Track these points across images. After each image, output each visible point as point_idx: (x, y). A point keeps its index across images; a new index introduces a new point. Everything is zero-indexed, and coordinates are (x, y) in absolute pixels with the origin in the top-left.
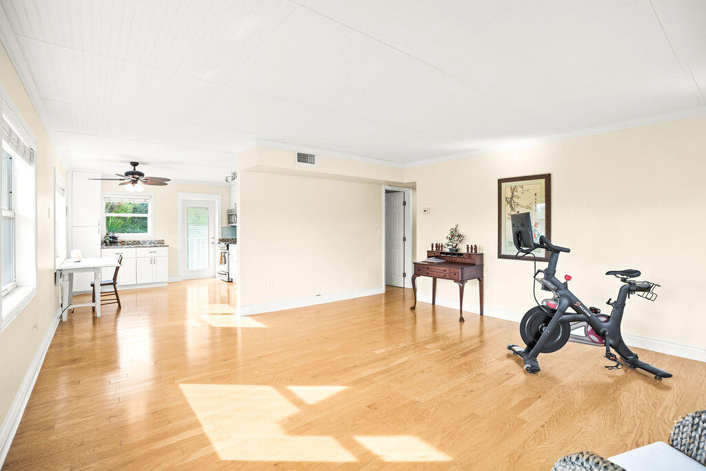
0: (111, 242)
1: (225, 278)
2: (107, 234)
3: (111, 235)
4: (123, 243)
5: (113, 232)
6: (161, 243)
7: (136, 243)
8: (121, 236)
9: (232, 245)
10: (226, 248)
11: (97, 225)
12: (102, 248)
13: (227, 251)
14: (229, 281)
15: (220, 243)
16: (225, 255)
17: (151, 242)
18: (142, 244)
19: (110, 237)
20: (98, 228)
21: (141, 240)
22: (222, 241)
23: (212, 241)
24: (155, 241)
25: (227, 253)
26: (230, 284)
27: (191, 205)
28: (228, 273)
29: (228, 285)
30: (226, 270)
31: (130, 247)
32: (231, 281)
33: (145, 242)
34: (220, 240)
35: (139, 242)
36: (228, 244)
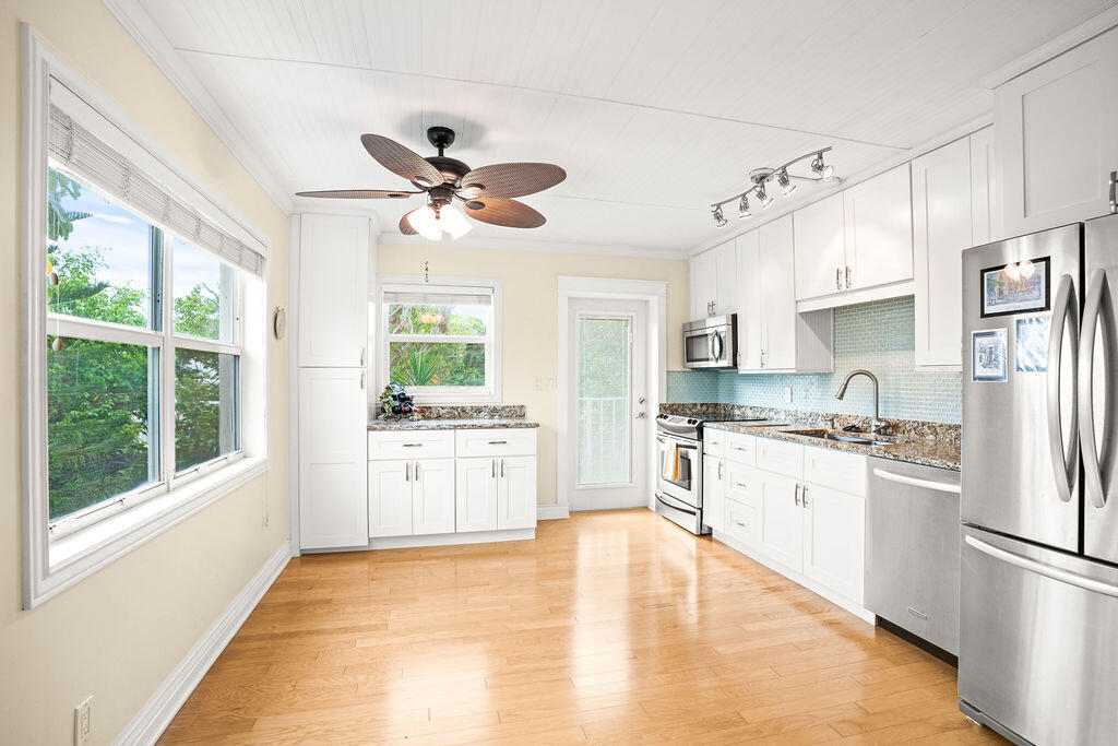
0: (396, 410)
1: (691, 523)
2: (388, 388)
3: (397, 391)
4: (426, 412)
5: (402, 384)
6: (514, 416)
7: (458, 414)
8: (421, 395)
9: (715, 425)
10: (695, 435)
11: (359, 365)
12: (370, 429)
13: (697, 444)
14: (702, 535)
15: (666, 417)
16: (687, 454)
17: (494, 412)
18: (471, 417)
19: (394, 397)
20: (359, 371)
21: (469, 405)
22: (667, 410)
23: (640, 408)
24: (503, 408)
25: (699, 448)
26: (704, 541)
27: (590, 312)
28: (701, 509)
29: (699, 547)
30: (691, 498)
31: (440, 428)
32: (706, 534)
33: (479, 410)
34: (662, 407)
35: (463, 410)
36: (701, 423)
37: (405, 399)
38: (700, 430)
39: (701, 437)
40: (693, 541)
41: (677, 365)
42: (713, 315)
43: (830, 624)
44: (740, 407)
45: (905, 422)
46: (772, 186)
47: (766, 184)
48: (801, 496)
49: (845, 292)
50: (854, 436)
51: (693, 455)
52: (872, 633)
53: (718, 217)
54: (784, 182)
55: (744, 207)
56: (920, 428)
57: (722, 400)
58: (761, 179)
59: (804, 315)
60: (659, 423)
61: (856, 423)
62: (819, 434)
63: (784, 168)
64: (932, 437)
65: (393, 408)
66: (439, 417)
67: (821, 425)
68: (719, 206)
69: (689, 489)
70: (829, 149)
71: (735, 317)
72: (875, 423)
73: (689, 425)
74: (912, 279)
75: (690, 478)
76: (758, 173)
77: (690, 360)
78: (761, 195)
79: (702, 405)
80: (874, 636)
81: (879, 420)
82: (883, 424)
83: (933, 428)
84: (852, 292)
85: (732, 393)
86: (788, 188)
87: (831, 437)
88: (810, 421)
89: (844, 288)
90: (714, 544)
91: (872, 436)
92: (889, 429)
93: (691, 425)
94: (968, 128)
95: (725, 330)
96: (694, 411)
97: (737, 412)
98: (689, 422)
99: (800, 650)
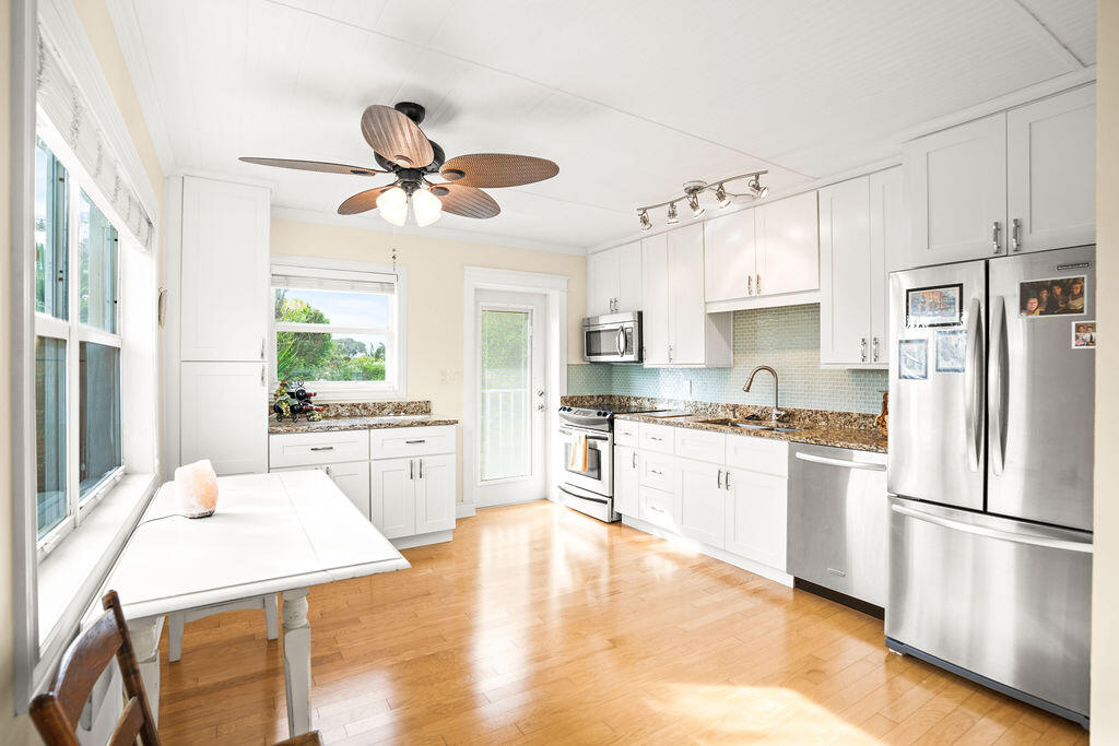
0: (295, 409)
2: (283, 385)
3: (294, 387)
4: (330, 411)
5: (301, 379)
7: (363, 412)
9: (622, 416)
10: (606, 426)
11: (259, 358)
12: (271, 432)
13: (608, 435)
14: (612, 523)
15: (569, 410)
16: (595, 445)
17: (398, 409)
18: (374, 414)
19: (292, 394)
20: (260, 366)
21: (371, 402)
22: (569, 403)
23: (539, 401)
24: (408, 404)
25: (610, 439)
26: (614, 527)
27: (492, 304)
28: (612, 498)
29: (610, 534)
30: (602, 487)
31: (353, 428)
32: (616, 521)
33: (382, 407)
34: (564, 400)
35: (365, 407)
36: (612, 415)
37: (304, 397)
38: (611, 422)
39: (612, 429)
40: (605, 529)
41: (576, 360)
42: (615, 311)
43: (756, 592)
44: (636, 399)
45: (801, 411)
46: (706, 199)
47: (698, 195)
48: (724, 480)
49: (755, 297)
50: (757, 424)
51: (603, 447)
52: (790, 596)
53: (645, 221)
54: (721, 196)
55: (672, 214)
56: (814, 416)
57: (617, 392)
58: (694, 191)
59: (712, 315)
60: (561, 415)
61: (755, 412)
62: (725, 422)
63: (721, 184)
64: (824, 423)
65: (292, 407)
66: (337, 416)
67: (722, 415)
68: (645, 210)
69: (599, 478)
70: (766, 172)
71: (640, 314)
72: (775, 412)
73: (597, 417)
74: (818, 290)
75: (599, 467)
76: (692, 185)
77: (589, 354)
78: (694, 206)
79: (598, 397)
80: (792, 598)
81: (778, 409)
82: (783, 413)
83: (825, 415)
84: (761, 297)
85: (627, 385)
86: (725, 202)
87: (734, 425)
88: (710, 410)
89: (754, 294)
90: (624, 531)
91: (773, 423)
92: (787, 418)
93: (602, 417)
94: (871, 168)
95: (631, 325)
96: (592, 403)
97: (633, 403)
98: (599, 414)
99: (749, 617)
